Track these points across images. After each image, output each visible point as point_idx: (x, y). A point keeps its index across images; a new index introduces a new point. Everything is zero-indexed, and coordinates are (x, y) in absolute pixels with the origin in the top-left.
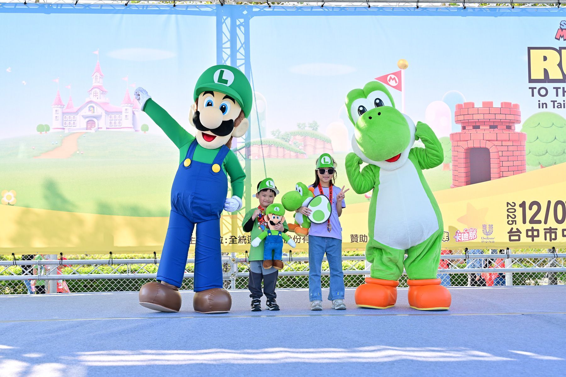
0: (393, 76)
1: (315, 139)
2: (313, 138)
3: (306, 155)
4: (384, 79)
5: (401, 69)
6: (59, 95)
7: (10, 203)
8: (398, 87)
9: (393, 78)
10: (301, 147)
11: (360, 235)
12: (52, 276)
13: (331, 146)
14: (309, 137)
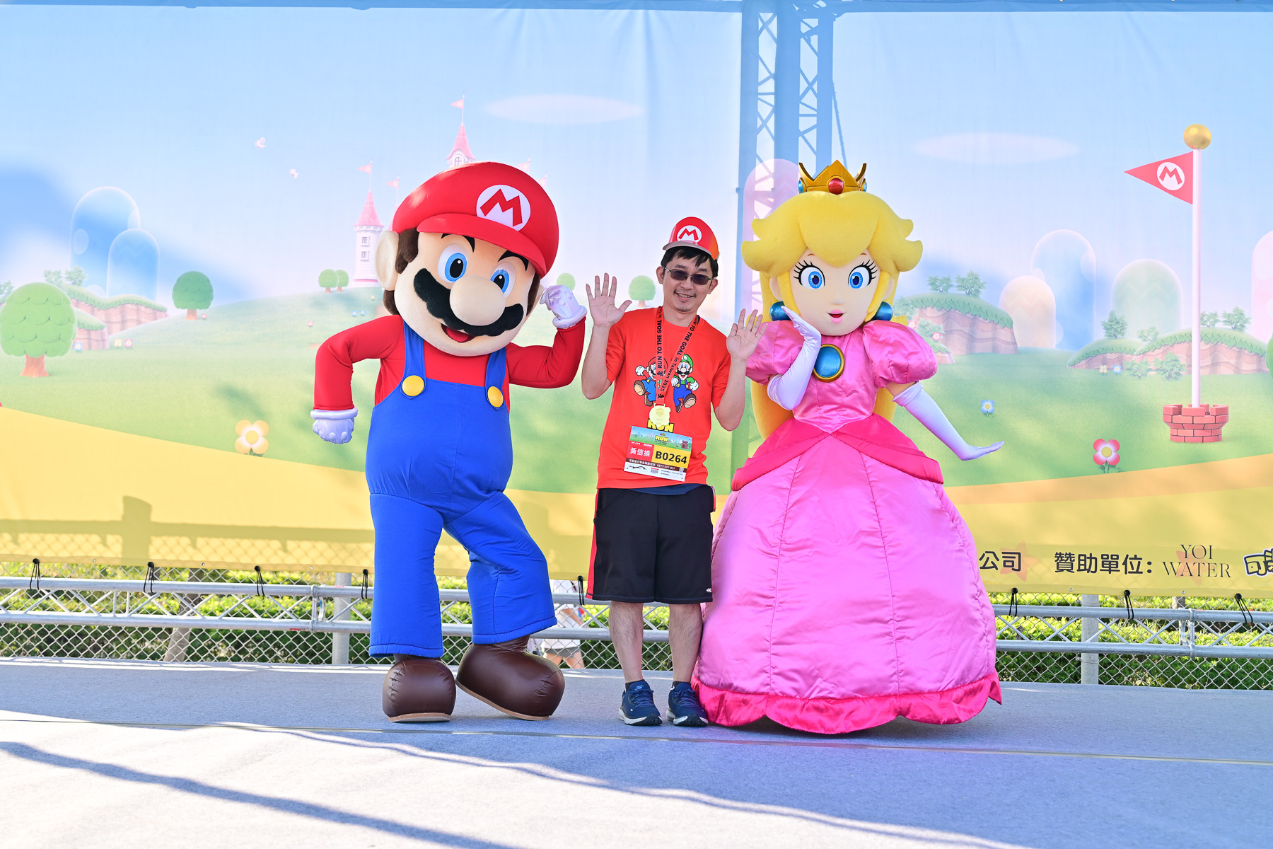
0: (1171, 167)
1: (972, 317)
2: (968, 315)
3: (950, 356)
4: (1148, 174)
5: (1193, 148)
6: (372, 203)
7: (255, 451)
8: (1185, 194)
9: (1171, 171)
10: (936, 336)
11: (1080, 556)
12: (343, 624)
13: (1013, 334)
14: (957, 311)
